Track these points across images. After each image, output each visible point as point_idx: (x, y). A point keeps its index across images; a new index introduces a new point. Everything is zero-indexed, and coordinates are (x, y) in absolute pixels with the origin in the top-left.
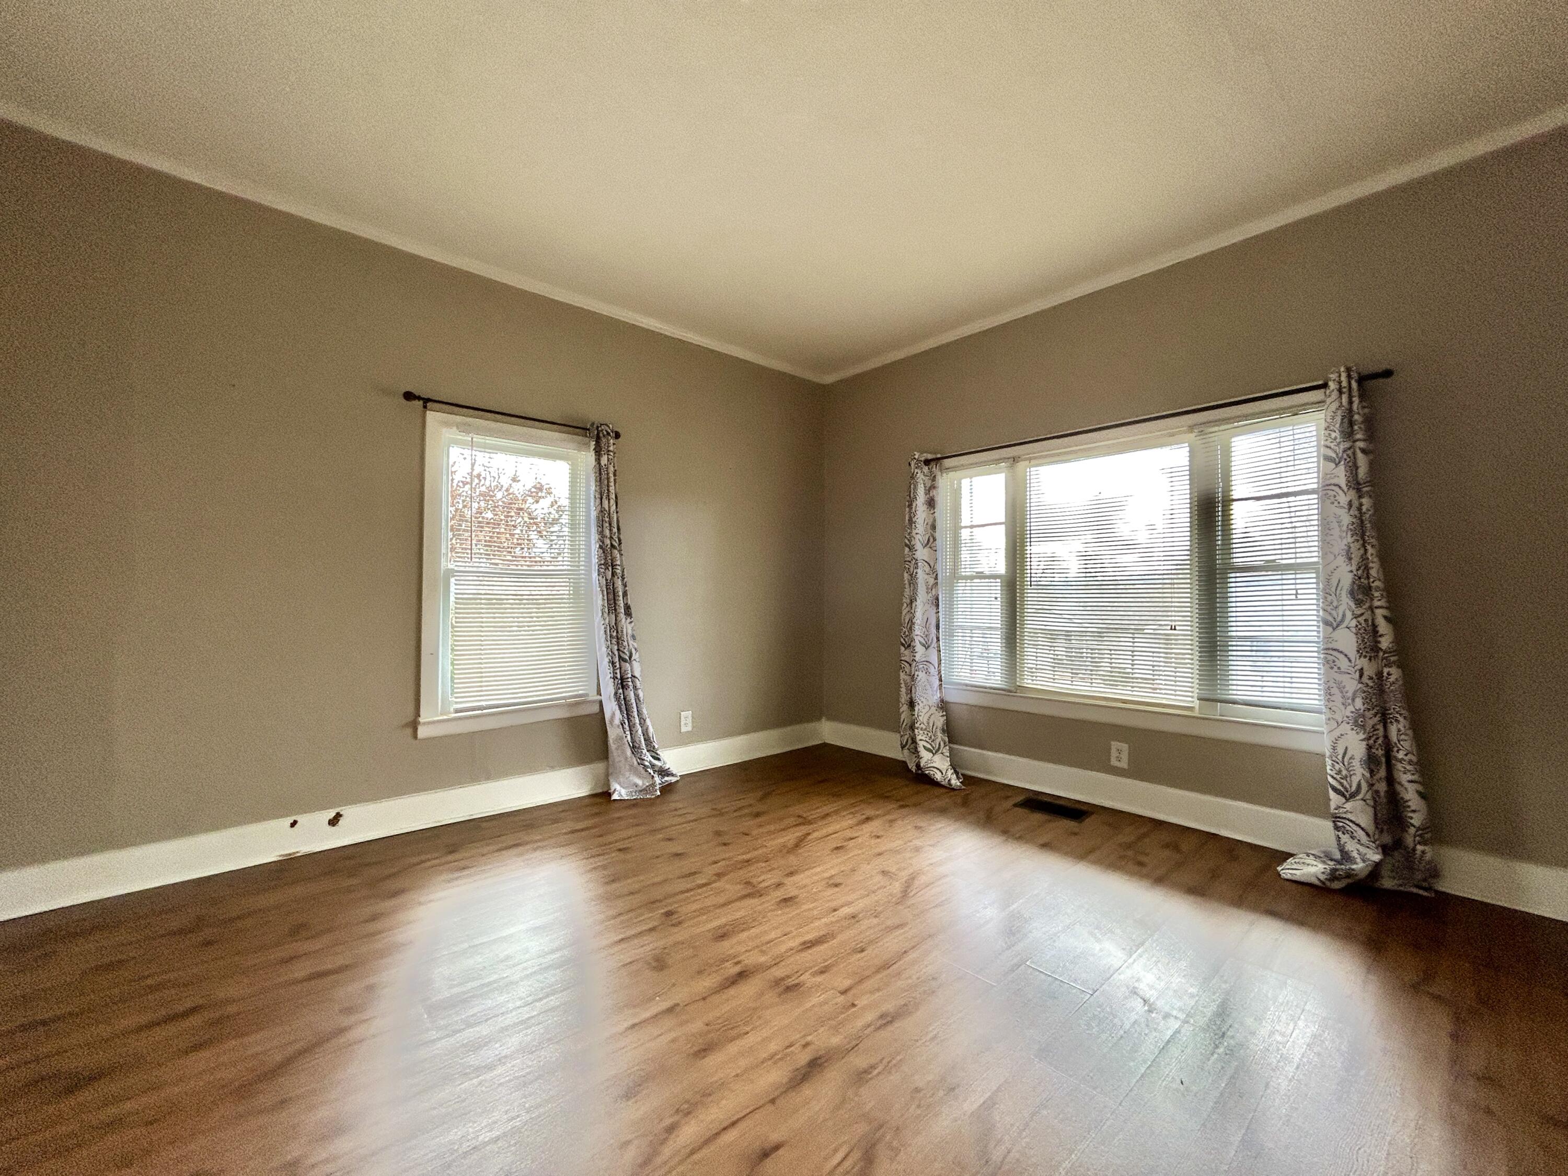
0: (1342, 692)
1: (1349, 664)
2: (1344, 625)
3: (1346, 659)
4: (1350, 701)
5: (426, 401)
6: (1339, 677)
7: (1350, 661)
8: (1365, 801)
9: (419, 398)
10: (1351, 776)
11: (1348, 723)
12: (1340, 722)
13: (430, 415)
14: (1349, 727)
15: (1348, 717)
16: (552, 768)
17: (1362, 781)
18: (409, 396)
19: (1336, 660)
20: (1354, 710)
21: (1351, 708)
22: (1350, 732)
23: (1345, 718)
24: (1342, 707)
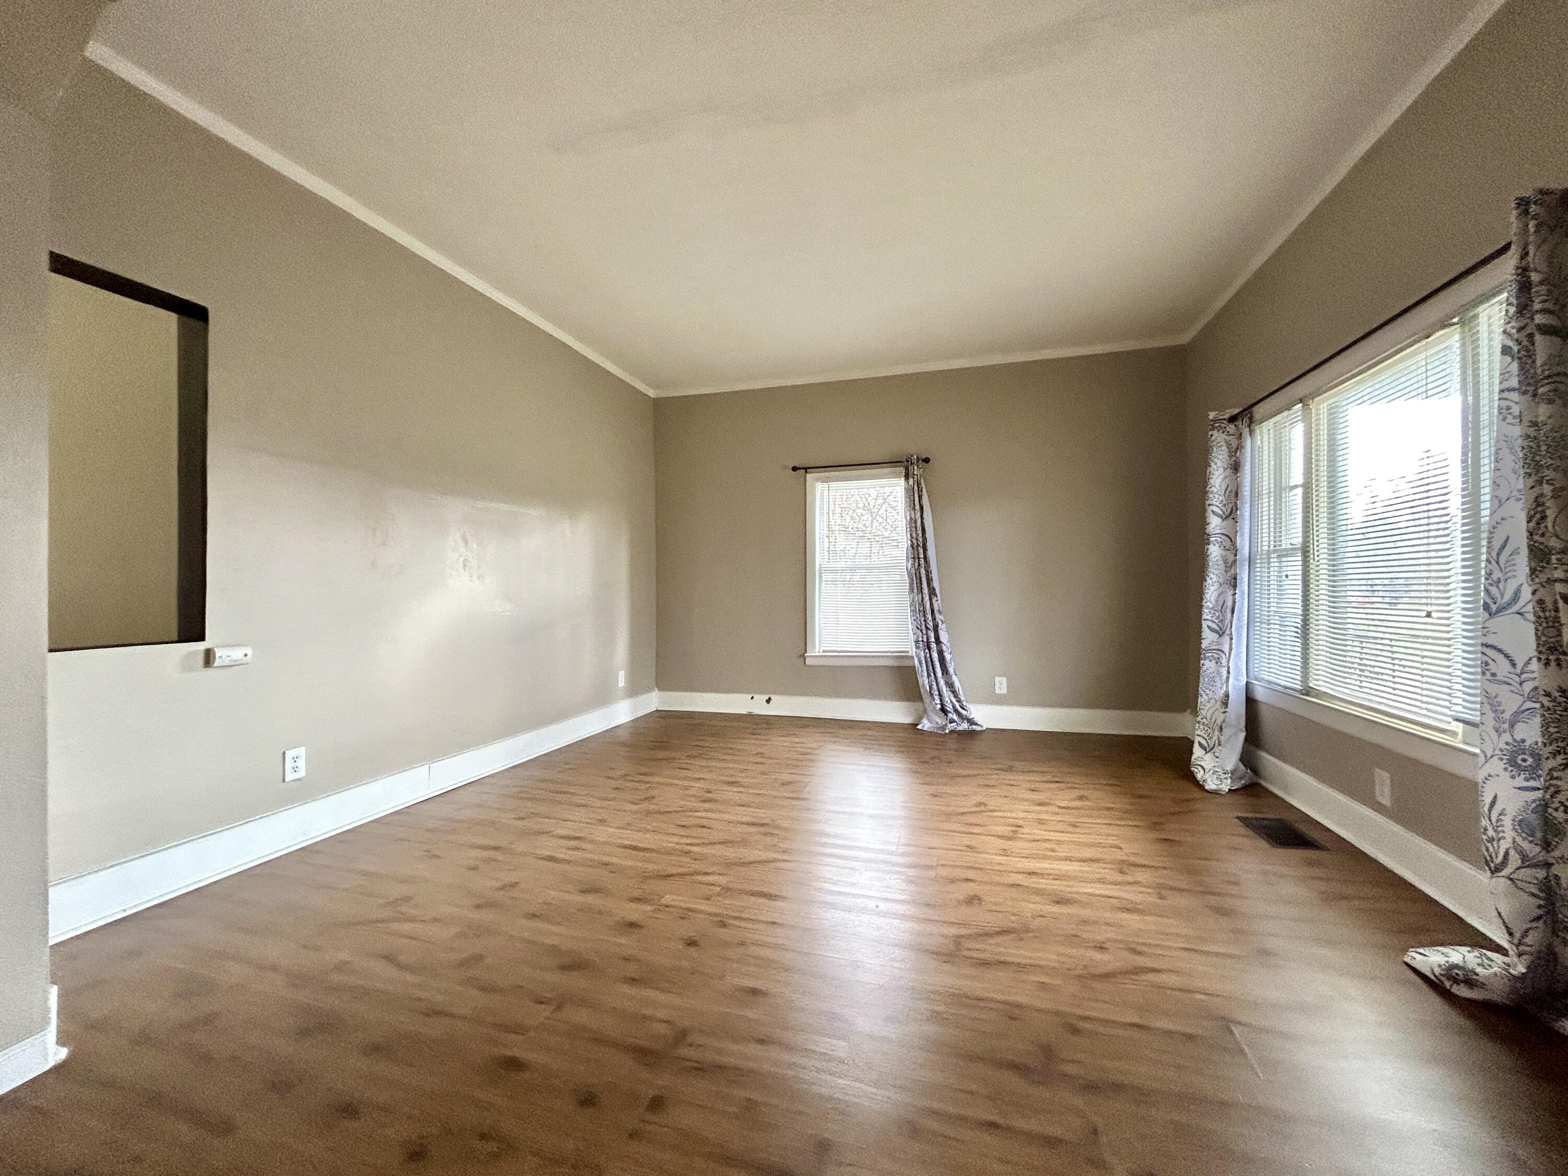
0: (1495, 711)
1: (1512, 670)
2: (1515, 608)
3: (1507, 662)
4: (1506, 726)
5: (806, 469)
6: (1493, 689)
7: (1514, 665)
8: (1511, 879)
9: (800, 469)
10: (1499, 840)
11: (1501, 759)
12: (1489, 756)
13: (809, 476)
14: (1501, 765)
15: (1501, 750)
16: (886, 699)
17: (1512, 852)
18: (795, 469)
19: (1490, 661)
20: (1510, 740)
21: (1507, 737)
22: (1502, 773)
23: (1497, 752)
24: (1494, 735)
